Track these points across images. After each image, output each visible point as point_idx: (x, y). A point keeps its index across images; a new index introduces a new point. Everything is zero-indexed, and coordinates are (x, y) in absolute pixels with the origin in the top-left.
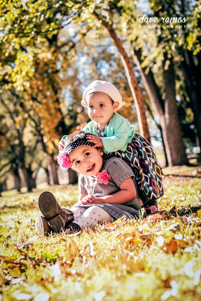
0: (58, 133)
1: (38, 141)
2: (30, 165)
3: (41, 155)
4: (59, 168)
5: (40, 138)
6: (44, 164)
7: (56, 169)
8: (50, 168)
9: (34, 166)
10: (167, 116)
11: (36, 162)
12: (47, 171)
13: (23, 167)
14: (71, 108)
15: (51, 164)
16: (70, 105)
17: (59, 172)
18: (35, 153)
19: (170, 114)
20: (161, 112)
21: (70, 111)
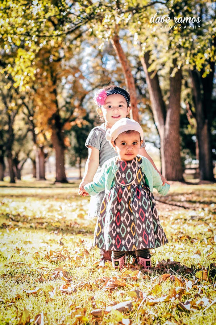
0: (51, 126)
1: (29, 130)
2: (17, 155)
3: (30, 145)
4: (48, 161)
5: (31, 127)
6: (32, 155)
7: (45, 162)
8: (37, 160)
9: (22, 156)
10: (167, 126)
11: (24, 152)
12: (34, 162)
13: (10, 156)
14: (68, 100)
15: (39, 157)
16: (68, 97)
17: (47, 165)
18: (24, 142)
19: (171, 124)
20: (162, 122)
21: (67, 103)
